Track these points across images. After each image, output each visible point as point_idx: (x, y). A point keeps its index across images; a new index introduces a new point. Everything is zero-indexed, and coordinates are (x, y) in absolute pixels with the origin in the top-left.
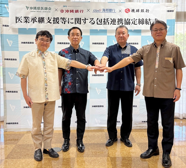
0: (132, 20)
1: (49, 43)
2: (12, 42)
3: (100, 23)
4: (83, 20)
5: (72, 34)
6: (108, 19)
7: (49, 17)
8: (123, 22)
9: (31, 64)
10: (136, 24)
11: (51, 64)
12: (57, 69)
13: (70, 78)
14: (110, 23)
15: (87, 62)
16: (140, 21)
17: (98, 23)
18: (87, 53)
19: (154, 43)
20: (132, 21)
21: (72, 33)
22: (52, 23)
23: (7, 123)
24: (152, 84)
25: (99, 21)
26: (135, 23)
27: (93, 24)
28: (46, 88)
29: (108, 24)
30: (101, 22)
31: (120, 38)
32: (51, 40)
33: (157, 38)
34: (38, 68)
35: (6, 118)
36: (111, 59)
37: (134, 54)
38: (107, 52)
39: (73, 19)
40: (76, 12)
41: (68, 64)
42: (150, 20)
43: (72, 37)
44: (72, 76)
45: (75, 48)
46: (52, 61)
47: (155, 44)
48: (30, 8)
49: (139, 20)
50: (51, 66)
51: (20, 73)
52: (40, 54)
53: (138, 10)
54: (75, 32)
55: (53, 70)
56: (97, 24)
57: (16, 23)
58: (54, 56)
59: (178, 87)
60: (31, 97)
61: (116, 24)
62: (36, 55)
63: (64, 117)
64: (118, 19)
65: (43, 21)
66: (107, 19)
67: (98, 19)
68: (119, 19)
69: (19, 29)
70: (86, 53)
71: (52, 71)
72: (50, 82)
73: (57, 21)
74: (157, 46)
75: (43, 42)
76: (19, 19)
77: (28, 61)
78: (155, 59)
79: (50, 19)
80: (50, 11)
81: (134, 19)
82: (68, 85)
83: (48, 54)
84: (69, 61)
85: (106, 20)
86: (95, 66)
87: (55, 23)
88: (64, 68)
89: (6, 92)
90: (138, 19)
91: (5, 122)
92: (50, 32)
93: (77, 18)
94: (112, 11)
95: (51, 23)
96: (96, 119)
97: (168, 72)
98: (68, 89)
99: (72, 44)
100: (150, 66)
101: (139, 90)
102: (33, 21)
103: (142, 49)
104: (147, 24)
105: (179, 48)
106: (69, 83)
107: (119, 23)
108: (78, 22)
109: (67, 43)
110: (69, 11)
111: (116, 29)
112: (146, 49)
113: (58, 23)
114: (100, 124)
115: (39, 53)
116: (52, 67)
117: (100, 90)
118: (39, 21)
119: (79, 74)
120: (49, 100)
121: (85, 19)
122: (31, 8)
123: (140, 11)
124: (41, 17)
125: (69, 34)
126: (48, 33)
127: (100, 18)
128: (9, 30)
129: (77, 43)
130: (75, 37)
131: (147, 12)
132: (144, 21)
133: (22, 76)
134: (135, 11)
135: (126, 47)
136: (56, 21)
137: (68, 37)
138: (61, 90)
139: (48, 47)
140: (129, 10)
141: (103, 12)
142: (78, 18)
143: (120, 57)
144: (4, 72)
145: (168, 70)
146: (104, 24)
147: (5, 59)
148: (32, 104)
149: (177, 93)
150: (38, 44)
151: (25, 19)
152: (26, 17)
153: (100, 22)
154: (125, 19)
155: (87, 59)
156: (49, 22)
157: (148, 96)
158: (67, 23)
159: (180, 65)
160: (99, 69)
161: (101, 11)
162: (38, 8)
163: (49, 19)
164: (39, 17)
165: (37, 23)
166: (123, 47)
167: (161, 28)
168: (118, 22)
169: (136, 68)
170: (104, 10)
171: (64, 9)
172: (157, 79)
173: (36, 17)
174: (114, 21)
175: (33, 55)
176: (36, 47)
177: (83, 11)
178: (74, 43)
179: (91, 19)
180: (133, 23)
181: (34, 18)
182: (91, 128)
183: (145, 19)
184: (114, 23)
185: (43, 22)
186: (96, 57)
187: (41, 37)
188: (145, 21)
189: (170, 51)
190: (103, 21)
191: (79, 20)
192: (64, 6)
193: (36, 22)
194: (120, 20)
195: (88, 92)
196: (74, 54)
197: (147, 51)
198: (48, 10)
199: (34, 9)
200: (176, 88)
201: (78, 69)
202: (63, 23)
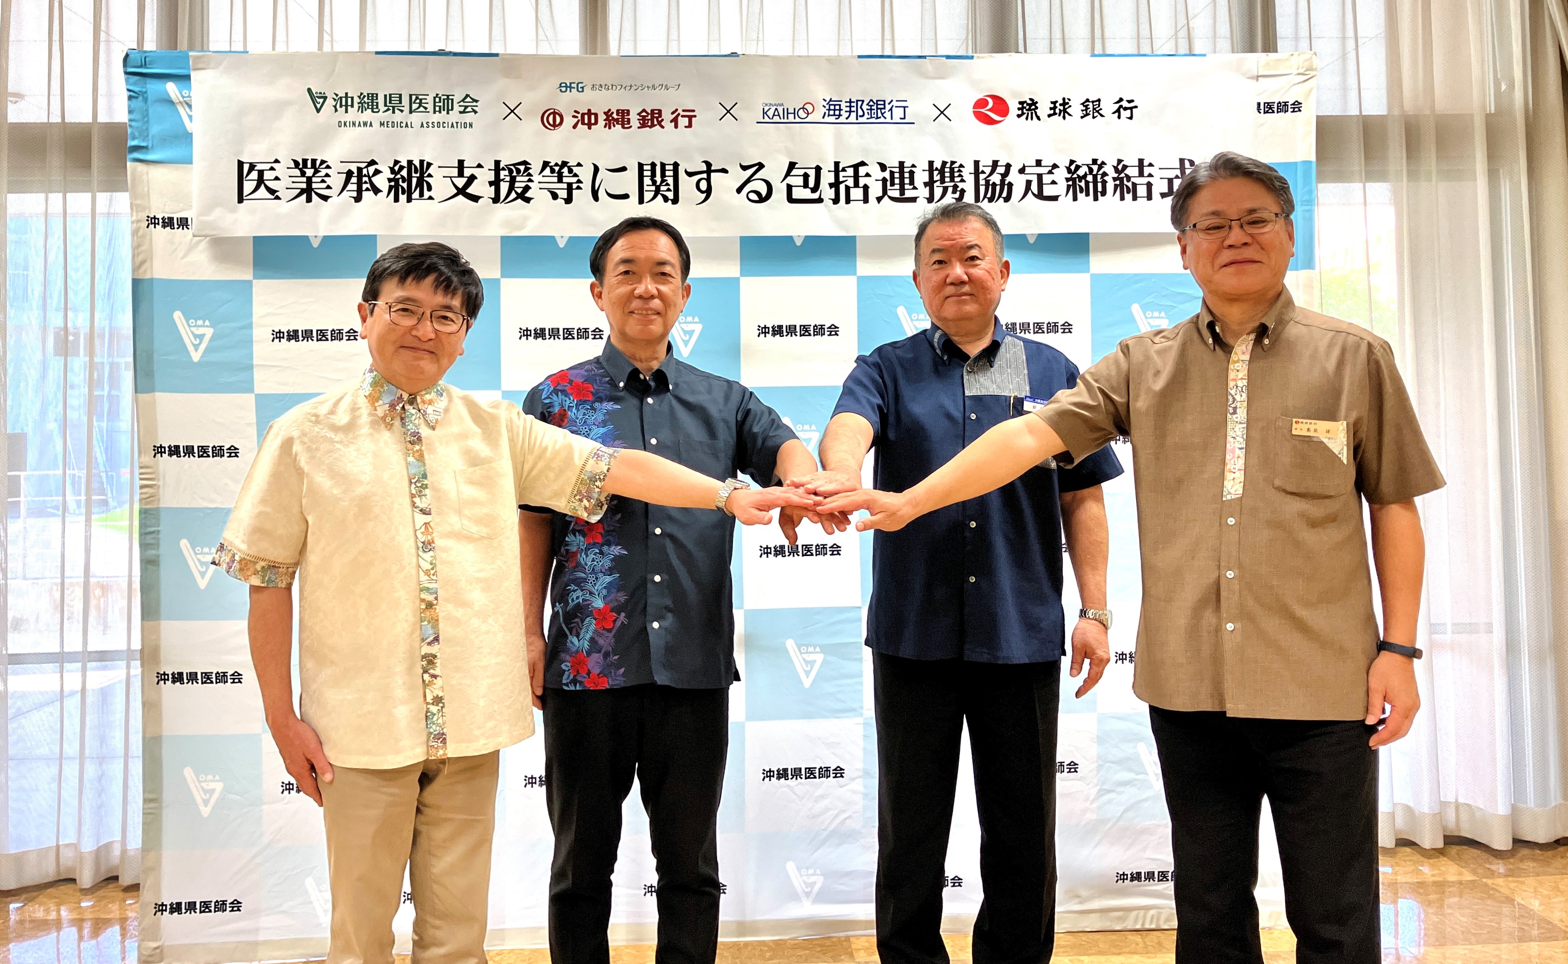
0: (1022, 171)
1: (453, 328)
2: (209, 332)
3: (807, 194)
4: (690, 174)
5: (622, 268)
6: (863, 164)
7: (461, 163)
8: (961, 186)
9: (322, 480)
10: (1055, 198)
11: (472, 482)
12: (512, 518)
13: (608, 579)
14: (876, 190)
15: (725, 460)
16: (1080, 178)
17: (798, 193)
18: (727, 398)
19: (1207, 319)
20: (1024, 178)
21: (626, 261)
22: (485, 201)
23: (160, 908)
24: (1208, 617)
25: (800, 181)
26: (1048, 191)
27: (762, 199)
28: (430, 660)
29: (866, 200)
30: (812, 183)
31: (950, 290)
32: (472, 306)
33: (1229, 280)
34: (377, 510)
35: (154, 869)
36: (891, 435)
37: (1065, 398)
38: (865, 387)
39: (624, 169)
40: (643, 125)
41: (593, 479)
42: (1147, 171)
43: (624, 289)
44: (618, 564)
45: (638, 365)
46: (474, 460)
47: (1211, 326)
48: (338, 99)
49: (1072, 167)
50: (472, 492)
51: (244, 547)
52: (392, 406)
53: (1064, 103)
54: (641, 255)
55: (479, 521)
56: (791, 199)
57: (241, 200)
58: (495, 418)
59: (1398, 638)
60: (323, 722)
61: (913, 200)
62: (365, 417)
63: (566, 861)
64: (931, 163)
65: (420, 184)
66: (856, 167)
67: (792, 166)
68: (937, 165)
69: (259, 242)
70: (719, 396)
71: (474, 529)
72: (458, 613)
73: (519, 186)
74: (1229, 340)
75: (408, 322)
76: (261, 173)
77: (303, 461)
78: (1219, 428)
79: (467, 173)
80: (469, 118)
81: (1039, 163)
82: (590, 627)
83: (446, 410)
84: (597, 456)
85: (850, 171)
86: (780, 483)
87: (502, 197)
88: (561, 505)
89: (163, 677)
90: (1064, 163)
91: (148, 896)
92: (467, 256)
93: (653, 165)
94: (888, 115)
95: (475, 198)
96: (791, 866)
97: (1314, 524)
98: (596, 657)
99: (623, 335)
100: (1180, 481)
101: (1100, 653)
102: (353, 187)
103: (1117, 362)
104: (1128, 197)
105: (1387, 348)
106: (600, 615)
107: (938, 192)
108: (657, 192)
109: (583, 333)
110: (602, 118)
111: (915, 231)
112: (1148, 358)
113: (523, 196)
114: (822, 897)
115: (387, 399)
116: (475, 502)
117: (819, 658)
118: (395, 188)
119: (669, 546)
120: (453, 750)
121: (709, 170)
122: (344, 102)
123: (1076, 109)
124: (410, 162)
125: (597, 268)
126: (452, 258)
127: (806, 161)
128: (191, 248)
129: (656, 327)
130: (640, 290)
131: (1125, 114)
132: (1105, 174)
133: (256, 573)
134: (1043, 109)
135: (994, 348)
136: (511, 188)
137: (592, 286)
138: (540, 667)
139: (445, 361)
140: (1001, 107)
141: (827, 119)
142: (663, 165)
143: (958, 415)
144: (149, 539)
145: (1315, 510)
146: (836, 201)
147: (159, 450)
148: (328, 777)
149: (1396, 683)
150: (374, 336)
151: (303, 174)
152: (305, 161)
153: (806, 185)
154: (977, 163)
155: (726, 437)
156: (462, 191)
157: (1181, 703)
158: (582, 196)
159: (1402, 470)
160: (817, 504)
161: (816, 116)
162: (388, 99)
163: (461, 174)
164: (396, 162)
165: (384, 200)
166: (974, 349)
167: (1252, 211)
168: (930, 184)
169: (1068, 496)
170: (833, 108)
171: (566, 103)
172: (1240, 578)
173: (373, 163)
174: (902, 178)
175: (342, 418)
176: (368, 361)
177: (690, 118)
178: (633, 327)
179: (744, 168)
180: (1034, 187)
181: (360, 170)
182: (755, 932)
183: (1111, 162)
184: (902, 190)
185: (421, 194)
186: (786, 420)
187: (400, 293)
188: (1112, 173)
189: (1324, 370)
190: (828, 178)
191: (663, 175)
192: (566, 87)
193: (376, 191)
194: (942, 172)
195: (738, 679)
196: (634, 402)
197: (1157, 373)
198: (454, 116)
199: (362, 109)
200: (1383, 646)
201: (664, 514)
202: (555, 196)
